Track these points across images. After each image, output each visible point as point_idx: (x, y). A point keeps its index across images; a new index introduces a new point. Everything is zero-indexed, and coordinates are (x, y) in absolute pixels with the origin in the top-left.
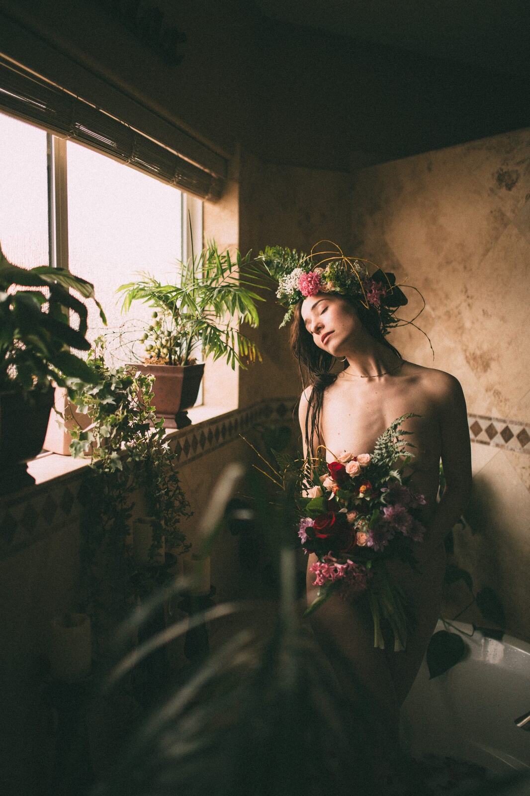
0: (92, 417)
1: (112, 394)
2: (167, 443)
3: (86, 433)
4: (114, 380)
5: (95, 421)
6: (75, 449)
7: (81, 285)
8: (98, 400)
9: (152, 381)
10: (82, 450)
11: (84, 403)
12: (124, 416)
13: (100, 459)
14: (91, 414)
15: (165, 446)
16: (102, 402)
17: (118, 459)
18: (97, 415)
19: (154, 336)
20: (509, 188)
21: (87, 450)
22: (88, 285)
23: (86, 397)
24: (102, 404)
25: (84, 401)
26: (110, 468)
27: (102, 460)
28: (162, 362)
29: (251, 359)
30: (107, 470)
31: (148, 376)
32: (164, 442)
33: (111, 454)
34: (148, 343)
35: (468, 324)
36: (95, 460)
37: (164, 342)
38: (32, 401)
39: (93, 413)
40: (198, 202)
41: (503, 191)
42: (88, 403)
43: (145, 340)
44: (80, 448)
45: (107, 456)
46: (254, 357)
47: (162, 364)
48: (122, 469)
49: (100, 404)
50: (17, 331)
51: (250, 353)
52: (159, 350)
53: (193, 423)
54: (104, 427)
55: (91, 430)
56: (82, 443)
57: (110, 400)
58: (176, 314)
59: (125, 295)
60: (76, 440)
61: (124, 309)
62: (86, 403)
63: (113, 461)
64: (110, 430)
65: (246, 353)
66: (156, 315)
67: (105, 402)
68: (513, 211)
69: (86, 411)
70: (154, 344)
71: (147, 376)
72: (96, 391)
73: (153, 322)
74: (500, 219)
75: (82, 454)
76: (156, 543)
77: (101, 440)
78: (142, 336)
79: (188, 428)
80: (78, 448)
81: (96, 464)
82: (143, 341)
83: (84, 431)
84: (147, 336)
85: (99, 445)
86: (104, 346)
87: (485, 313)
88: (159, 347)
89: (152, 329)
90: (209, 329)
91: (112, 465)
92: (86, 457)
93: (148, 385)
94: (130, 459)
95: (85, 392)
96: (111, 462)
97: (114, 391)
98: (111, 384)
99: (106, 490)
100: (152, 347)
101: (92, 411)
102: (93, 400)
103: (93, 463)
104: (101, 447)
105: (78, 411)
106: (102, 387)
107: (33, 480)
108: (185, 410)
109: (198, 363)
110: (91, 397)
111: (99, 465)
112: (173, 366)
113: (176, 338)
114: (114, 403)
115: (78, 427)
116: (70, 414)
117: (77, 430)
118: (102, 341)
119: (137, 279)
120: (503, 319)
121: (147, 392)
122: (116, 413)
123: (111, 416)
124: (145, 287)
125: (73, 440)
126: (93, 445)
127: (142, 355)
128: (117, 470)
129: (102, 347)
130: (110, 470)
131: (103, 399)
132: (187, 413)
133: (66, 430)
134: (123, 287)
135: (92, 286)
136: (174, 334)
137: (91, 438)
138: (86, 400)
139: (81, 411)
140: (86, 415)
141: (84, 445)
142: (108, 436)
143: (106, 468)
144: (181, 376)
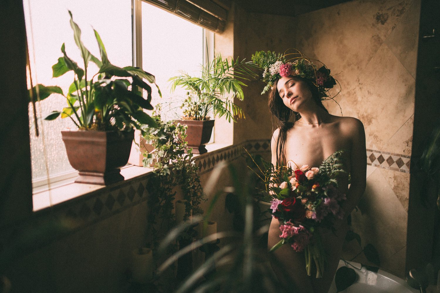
0: (154, 146)
1: (165, 134)
2: (194, 161)
3: (151, 154)
4: (166, 127)
5: (156, 148)
6: (145, 163)
7: (149, 77)
8: (157, 137)
9: (186, 128)
10: (149, 163)
11: (150, 138)
12: (171, 145)
13: (158, 168)
15: (193, 163)
16: (159, 138)
17: (167, 168)
18: (157, 145)
19: (188, 105)
20: (383, 23)
21: (151, 163)
22: (152, 76)
23: (151, 135)
25: (150, 137)
26: (163, 173)
27: (159, 169)
28: (192, 119)
29: (239, 117)
30: (162, 174)
31: (184, 126)
32: (192, 161)
33: (164, 166)
34: (185, 108)
35: (360, 99)
36: (156, 169)
37: (193, 108)
38: (123, 136)
40: (212, 33)
41: (380, 25)
42: (152, 138)
43: (183, 107)
44: (148, 162)
45: (161, 167)
46: (241, 116)
47: (192, 120)
48: (169, 174)
49: (158, 139)
50: (115, 100)
51: (239, 114)
52: (190, 112)
53: (208, 152)
54: (160, 151)
55: (154, 153)
56: (149, 159)
57: (163, 137)
58: (199, 93)
59: (172, 83)
60: (145, 158)
61: (172, 90)
62: (151, 138)
63: (165, 169)
64: (163, 153)
65: (237, 114)
66: (188, 93)
67: (161, 138)
68: (385, 36)
69: (151, 143)
70: (187, 109)
71: (183, 125)
72: (156, 132)
73: (187, 97)
74: (378, 41)
75: (149, 166)
76: (187, 213)
77: (159, 158)
78: (181, 105)
79: (205, 154)
80: (147, 162)
81: (156, 171)
82: (181, 107)
83: (150, 154)
84: (184, 105)
85: (157, 161)
86: (160, 109)
87: (369, 92)
88: (190, 111)
89: (186, 101)
90: (217, 101)
91: (164, 171)
92: (151, 167)
93: (184, 130)
94: (174, 169)
95: (151, 133)
96: (164, 170)
97: (165, 133)
98: (164, 129)
99: (161, 185)
100: (186, 111)
101: (154, 143)
102: (155, 137)
103: (155, 170)
104: (159, 162)
105: (147, 143)
106: (159, 130)
107: (123, 178)
109: (211, 119)
110: (154, 135)
111: (158, 171)
112: (197, 121)
113: (199, 106)
114: (166, 139)
115: (147, 152)
116: (143, 145)
117: (146, 153)
118: (159, 106)
119: (178, 74)
120: (379, 96)
121: (183, 134)
122: (166, 144)
123: (164, 145)
124: (183, 79)
125: (144, 158)
126: (154, 161)
127: (181, 115)
128: (167, 174)
129: (159, 109)
130: (163, 174)
131: (160, 137)
132: (205, 146)
133: (141, 153)
134: (171, 79)
135: (154, 77)
136: (198, 104)
137: (153, 157)
138: (151, 137)
139: (148, 143)
140: (151, 145)
141: (150, 161)
142: (163, 156)
143: (161, 173)
144: (201, 126)
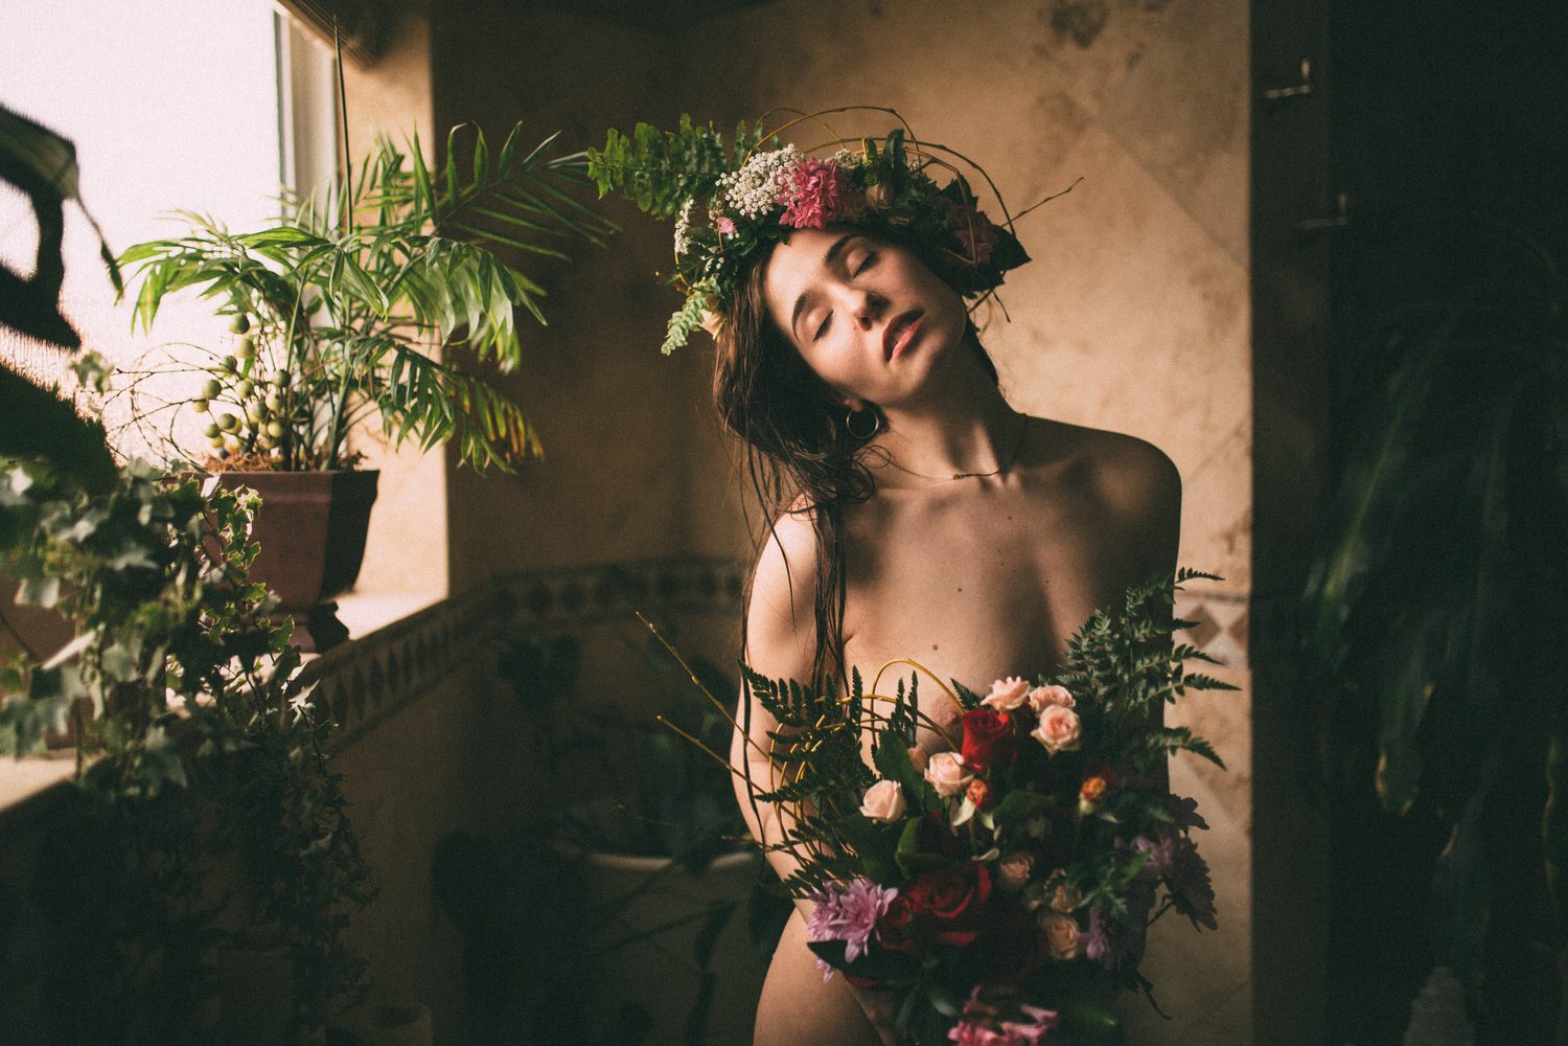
0: (74, 616)
1: (143, 536)
2: (306, 693)
3: (57, 670)
4: (147, 496)
5: (85, 630)
6: (19, 730)
8: (93, 560)
9: (252, 506)
10: (43, 729)
11: (46, 569)
13: (103, 754)
14: (69, 606)
15: (300, 701)
16: (109, 563)
17: (169, 750)
18: (94, 609)
19: (241, 387)
20: (1083, 41)
21: (62, 728)
22: (50, 140)
23: (52, 550)
24: (111, 571)
25: (43, 562)
26: (143, 785)
27: (114, 759)
28: (262, 464)
29: (516, 448)
30: (133, 791)
31: (239, 494)
32: (295, 689)
33: (143, 736)
34: (221, 408)
36: (91, 762)
37: (271, 403)
39: (78, 601)
40: (324, 53)
41: (1070, 51)
42: (59, 568)
43: (212, 402)
44: (36, 724)
45: (129, 745)
46: (523, 440)
48: (184, 783)
49: (104, 573)
51: (513, 435)
52: (254, 429)
53: (354, 635)
54: (116, 649)
55: (74, 660)
56: (40, 707)
57: (134, 557)
58: (300, 330)
60: (18, 697)
61: (139, 317)
62: (53, 567)
63: (151, 758)
64: (136, 656)
65: (503, 432)
66: (242, 326)
67: (120, 564)
68: (1097, 95)
69: (51, 598)
70: (237, 412)
71: (237, 491)
72: (84, 528)
73: (233, 346)
74: (1064, 115)
75: (40, 745)
77: (107, 692)
78: (199, 386)
79: (339, 651)
80: (27, 725)
81: (93, 771)
82: (204, 404)
83: (49, 665)
84: (216, 389)
85: (98, 711)
86: (105, 385)
87: (1037, 337)
88: (253, 419)
89: (231, 366)
90: (407, 367)
91: (150, 772)
92: (53, 753)
93: (240, 521)
94: (206, 747)
95: (48, 531)
96: (145, 764)
97: (148, 529)
98: (135, 508)
100: (232, 422)
101: (73, 599)
102: (79, 558)
103: (84, 769)
104: (106, 714)
105: (21, 598)
106: (105, 516)
108: (330, 601)
109: (364, 465)
110: (69, 548)
111: (105, 775)
112: (293, 472)
114: (151, 565)
115: (23, 656)
117: (19, 664)
118: (96, 367)
119: (177, 231)
120: (1085, 347)
121: (239, 542)
122: (163, 596)
123: (147, 607)
124: (201, 251)
125: (6, 700)
126: (81, 707)
128: (168, 787)
129: (98, 385)
130: (144, 792)
131: (113, 555)
132: (335, 607)
137: (74, 686)
138: (51, 557)
139: (35, 595)
140: (54, 610)
141: (50, 714)
142: (134, 676)
143: (131, 782)
144: (322, 498)
